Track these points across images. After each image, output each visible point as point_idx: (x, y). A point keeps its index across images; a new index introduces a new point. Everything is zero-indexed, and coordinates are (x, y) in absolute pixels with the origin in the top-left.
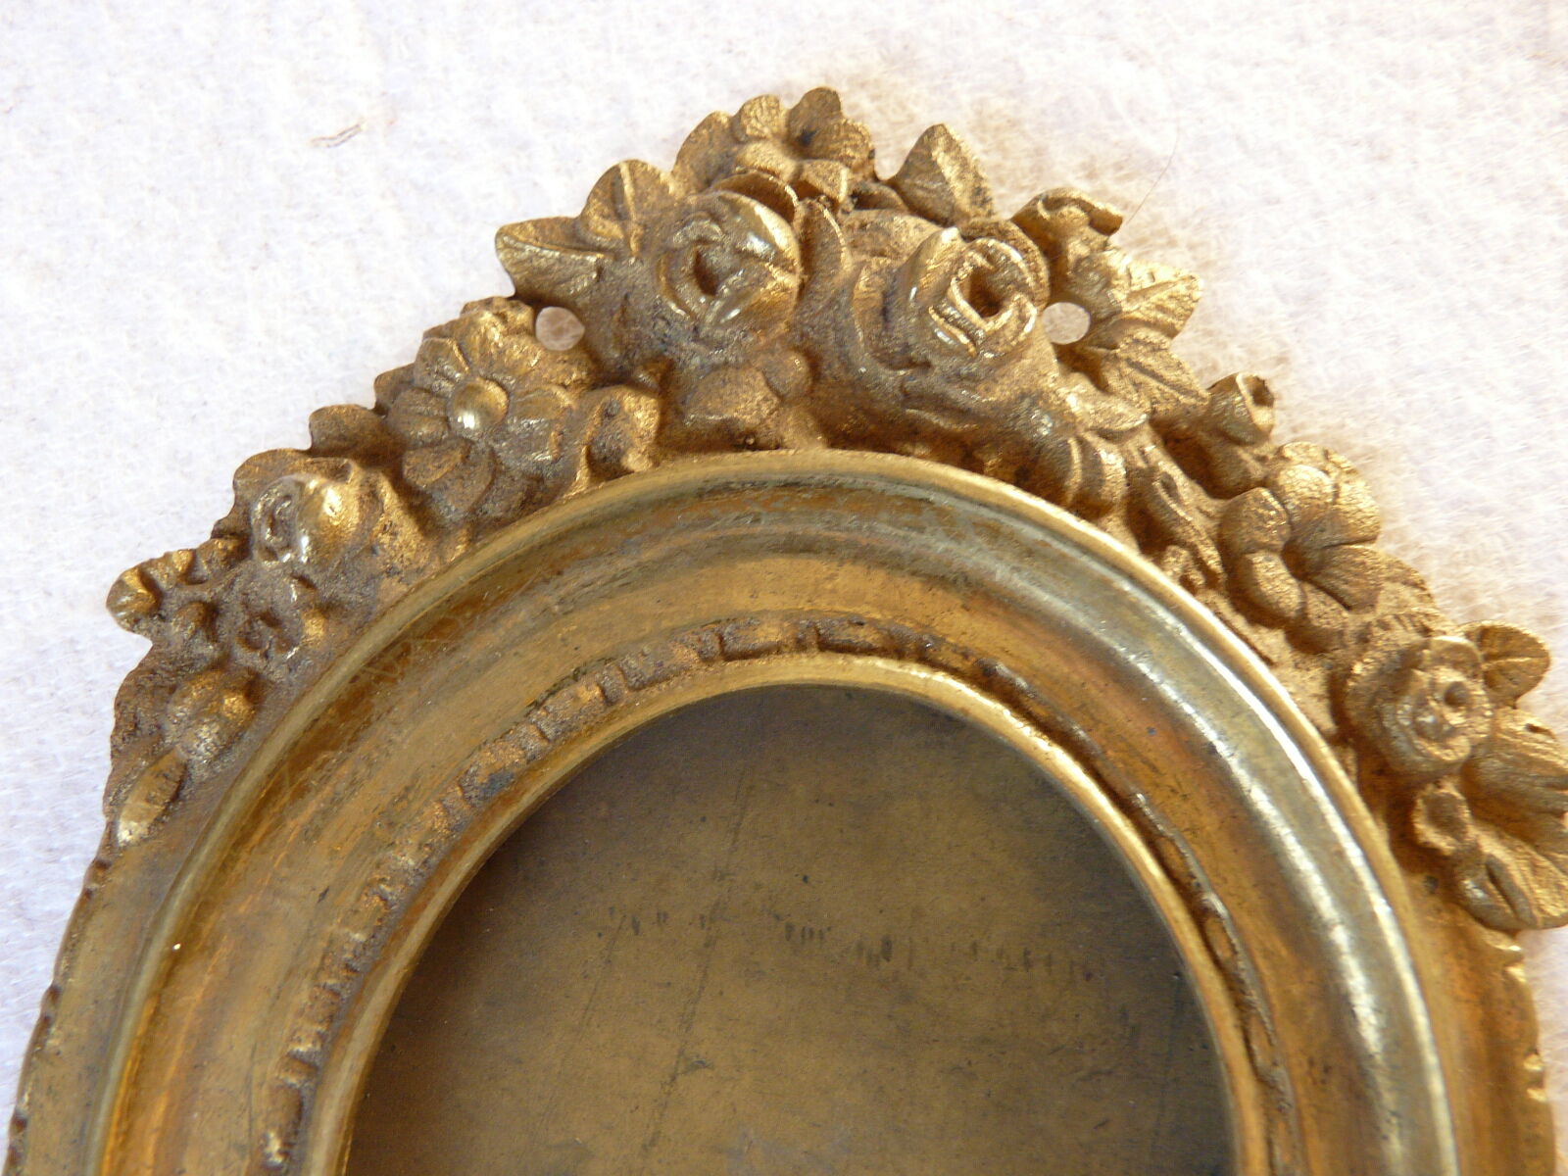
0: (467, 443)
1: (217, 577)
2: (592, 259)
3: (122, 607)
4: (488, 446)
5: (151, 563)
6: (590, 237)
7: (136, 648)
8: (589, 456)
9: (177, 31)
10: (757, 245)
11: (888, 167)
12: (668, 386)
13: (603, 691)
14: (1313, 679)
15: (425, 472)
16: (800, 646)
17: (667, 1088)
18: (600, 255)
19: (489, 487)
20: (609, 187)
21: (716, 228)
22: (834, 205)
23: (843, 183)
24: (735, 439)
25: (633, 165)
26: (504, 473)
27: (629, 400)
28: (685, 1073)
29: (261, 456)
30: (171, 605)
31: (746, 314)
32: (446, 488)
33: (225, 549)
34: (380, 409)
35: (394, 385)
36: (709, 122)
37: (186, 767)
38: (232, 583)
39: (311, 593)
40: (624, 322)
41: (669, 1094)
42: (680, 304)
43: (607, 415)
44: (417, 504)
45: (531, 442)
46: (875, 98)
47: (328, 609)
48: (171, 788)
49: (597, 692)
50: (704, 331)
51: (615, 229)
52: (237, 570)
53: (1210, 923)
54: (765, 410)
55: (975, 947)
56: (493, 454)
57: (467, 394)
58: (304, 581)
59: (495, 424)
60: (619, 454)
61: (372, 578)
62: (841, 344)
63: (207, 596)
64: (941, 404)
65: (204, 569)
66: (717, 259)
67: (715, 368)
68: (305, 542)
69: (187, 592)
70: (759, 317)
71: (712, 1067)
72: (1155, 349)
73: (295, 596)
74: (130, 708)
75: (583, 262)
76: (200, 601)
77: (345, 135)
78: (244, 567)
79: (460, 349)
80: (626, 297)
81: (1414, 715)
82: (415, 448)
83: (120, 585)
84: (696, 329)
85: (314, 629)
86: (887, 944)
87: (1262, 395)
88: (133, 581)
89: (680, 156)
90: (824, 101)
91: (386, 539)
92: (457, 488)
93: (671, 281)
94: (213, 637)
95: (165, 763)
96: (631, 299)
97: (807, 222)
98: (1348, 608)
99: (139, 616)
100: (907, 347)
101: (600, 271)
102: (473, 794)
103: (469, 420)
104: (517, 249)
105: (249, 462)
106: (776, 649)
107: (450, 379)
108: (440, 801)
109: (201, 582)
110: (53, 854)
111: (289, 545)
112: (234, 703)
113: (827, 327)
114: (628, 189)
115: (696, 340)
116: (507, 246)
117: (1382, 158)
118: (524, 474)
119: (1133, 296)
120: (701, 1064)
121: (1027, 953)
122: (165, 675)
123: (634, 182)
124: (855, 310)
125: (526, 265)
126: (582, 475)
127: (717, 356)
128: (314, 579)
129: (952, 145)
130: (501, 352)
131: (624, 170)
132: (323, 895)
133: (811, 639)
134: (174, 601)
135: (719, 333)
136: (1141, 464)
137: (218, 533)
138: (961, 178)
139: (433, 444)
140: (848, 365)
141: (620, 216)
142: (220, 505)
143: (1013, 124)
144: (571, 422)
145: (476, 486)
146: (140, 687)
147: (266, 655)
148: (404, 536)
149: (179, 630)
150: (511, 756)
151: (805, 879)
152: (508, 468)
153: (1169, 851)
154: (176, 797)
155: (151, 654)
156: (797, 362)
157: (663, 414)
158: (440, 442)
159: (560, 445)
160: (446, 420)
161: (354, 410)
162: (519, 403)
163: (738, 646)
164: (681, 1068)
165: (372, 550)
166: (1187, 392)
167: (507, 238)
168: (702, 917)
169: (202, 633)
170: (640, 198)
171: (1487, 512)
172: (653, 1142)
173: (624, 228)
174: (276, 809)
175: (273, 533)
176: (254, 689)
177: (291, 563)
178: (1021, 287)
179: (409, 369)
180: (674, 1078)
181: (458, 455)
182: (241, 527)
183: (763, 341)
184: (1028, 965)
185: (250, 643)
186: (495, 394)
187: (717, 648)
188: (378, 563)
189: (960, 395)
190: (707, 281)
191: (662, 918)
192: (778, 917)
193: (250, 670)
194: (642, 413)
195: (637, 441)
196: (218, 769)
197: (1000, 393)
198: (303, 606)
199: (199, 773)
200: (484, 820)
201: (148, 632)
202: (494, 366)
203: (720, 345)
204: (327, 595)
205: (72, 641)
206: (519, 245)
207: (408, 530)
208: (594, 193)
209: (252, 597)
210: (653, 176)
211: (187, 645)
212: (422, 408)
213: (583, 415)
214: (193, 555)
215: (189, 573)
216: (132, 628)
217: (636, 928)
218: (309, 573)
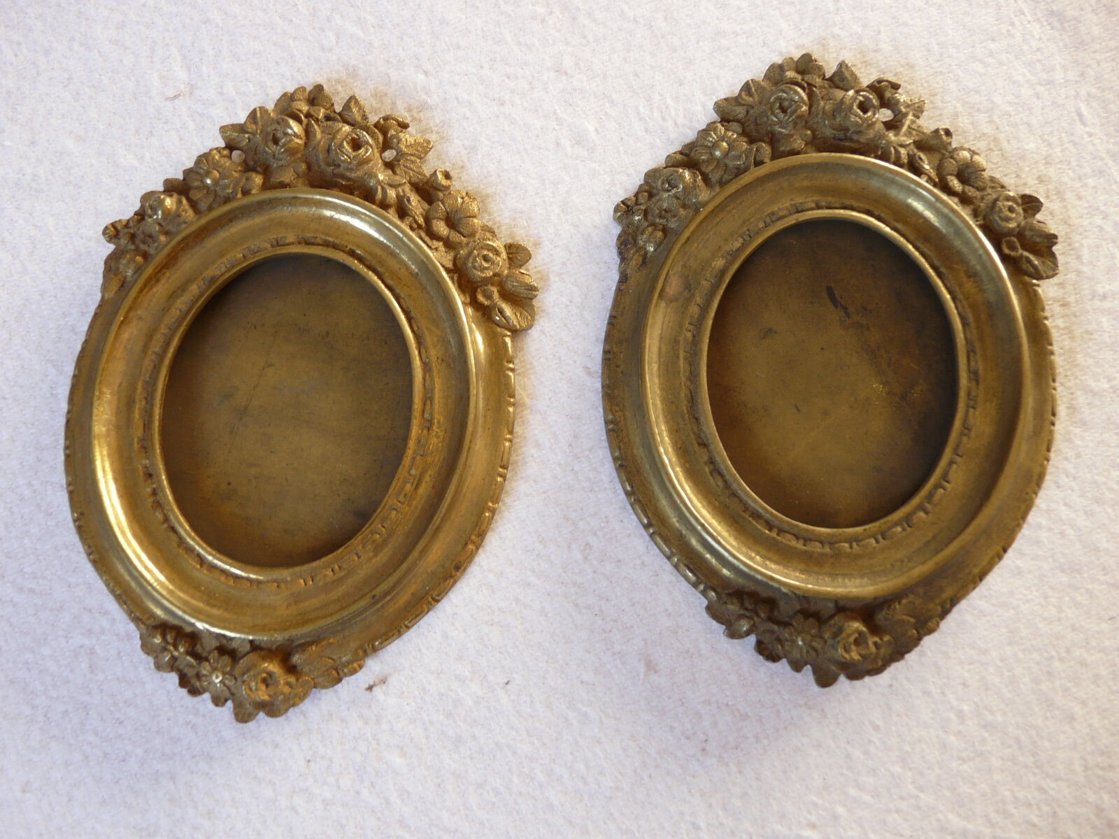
0: (208, 188)
1: (135, 226)
2: (247, 136)
3: (107, 234)
4: (214, 188)
5: (116, 222)
6: (247, 129)
7: (111, 247)
8: (242, 190)
9: (121, 61)
10: (290, 131)
11: (338, 108)
12: (266, 171)
14: (450, 256)
15: (196, 195)
16: (300, 243)
17: (262, 371)
18: (249, 135)
19: (214, 199)
20: (253, 115)
21: (279, 126)
22: (317, 120)
23: (322, 113)
24: (283, 186)
25: (261, 108)
26: (217, 196)
27: (254, 175)
28: (267, 367)
29: (148, 193)
30: (121, 234)
31: (286, 151)
32: (202, 200)
33: (137, 218)
34: (184, 179)
35: (187, 173)
36: (285, 95)
37: (125, 277)
38: (139, 227)
39: (162, 228)
41: (262, 373)
42: (270, 148)
43: (247, 179)
44: (193, 205)
45: (226, 187)
46: (343, 87)
47: (167, 233)
48: (121, 283)
50: (276, 156)
51: (254, 127)
52: (141, 224)
53: (412, 321)
54: (293, 178)
55: (353, 334)
56: (215, 191)
57: (208, 174)
58: (160, 225)
59: (216, 182)
60: (250, 190)
61: (180, 224)
62: (317, 160)
63: (132, 231)
64: (343, 177)
65: (131, 224)
66: (279, 135)
67: (279, 167)
68: (160, 212)
69: (126, 230)
70: (292, 152)
71: (275, 366)
72: (413, 162)
73: (157, 229)
74: (109, 263)
75: (244, 137)
76: (130, 233)
77: (176, 97)
78: (143, 223)
79: (206, 160)
80: (256, 147)
81: (472, 263)
82: (193, 189)
83: (106, 228)
84: (274, 155)
85: (163, 238)
86: (328, 334)
87: (447, 176)
88: (110, 227)
89: (276, 105)
90: (319, 88)
91: (184, 213)
92: (204, 200)
93: (267, 142)
94: (133, 243)
95: (120, 276)
96: (258, 147)
97: (307, 125)
98: (464, 236)
99: (113, 236)
100: (334, 160)
101: (249, 139)
102: (206, 282)
103: (209, 181)
104: (226, 133)
105: (145, 194)
106: (293, 243)
107: (204, 170)
108: (197, 284)
109: (130, 227)
110: (83, 314)
111: (156, 213)
112: (139, 259)
113: (313, 155)
114: (258, 114)
115: (273, 158)
116: (222, 132)
117: (502, 104)
118: (223, 196)
119: (407, 146)
120: (272, 365)
121: (368, 336)
122: (119, 255)
123: (261, 113)
124: (320, 149)
125: (228, 137)
126: (239, 195)
127: (280, 163)
128: (163, 224)
129: (357, 102)
130: (218, 162)
131: (258, 109)
133: (303, 242)
135: (280, 156)
136: (402, 194)
137: (136, 214)
138: (358, 112)
139: (198, 188)
140: (319, 167)
141: (255, 123)
142: (137, 206)
143: (386, 94)
144: (237, 181)
145: (211, 199)
146: (112, 258)
148: (189, 214)
149: (123, 241)
150: (218, 273)
151: (305, 315)
152: (219, 195)
153: (402, 301)
154: (122, 286)
155: (114, 249)
156: (304, 166)
157: (264, 180)
158: (200, 187)
159: (234, 187)
160: (202, 181)
161: (176, 179)
162: (222, 176)
163: (281, 243)
165: (179, 216)
166: (421, 175)
167: (223, 129)
168: (274, 325)
169: (130, 242)
170: (262, 118)
171: (522, 212)
172: (257, 386)
173: (256, 126)
175: (152, 211)
176: (145, 256)
177: (156, 219)
178: (367, 143)
179: (192, 168)
180: (264, 369)
181: (205, 191)
182: (142, 211)
183: (293, 159)
184: (368, 339)
185: (144, 242)
186: (216, 174)
187: (276, 244)
188: (182, 219)
189: (348, 174)
190: (276, 141)
191: (263, 325)
192: (296, 325)
193: (144, 250)
194: (258, 180)
195: (256, 186)
196: (134, 276)
197: (360, 173)
198: (160, 232)
199: (129, 279)
200: (208, 288)
201: (114, 243)
202: (216, 166)
203: (281, 160)
204: (166, 229)
205: (90, 252)
207: (190, 213)
208: (248, 116)
209: (145, 231)
210: (267, 111)
211: (126, 246)
212: (195, 177)
213: (241, 179)
214: (128, 221)
215: (127, 225)
216: (109, 241)
217: (255, 328)
218: (161, 222)
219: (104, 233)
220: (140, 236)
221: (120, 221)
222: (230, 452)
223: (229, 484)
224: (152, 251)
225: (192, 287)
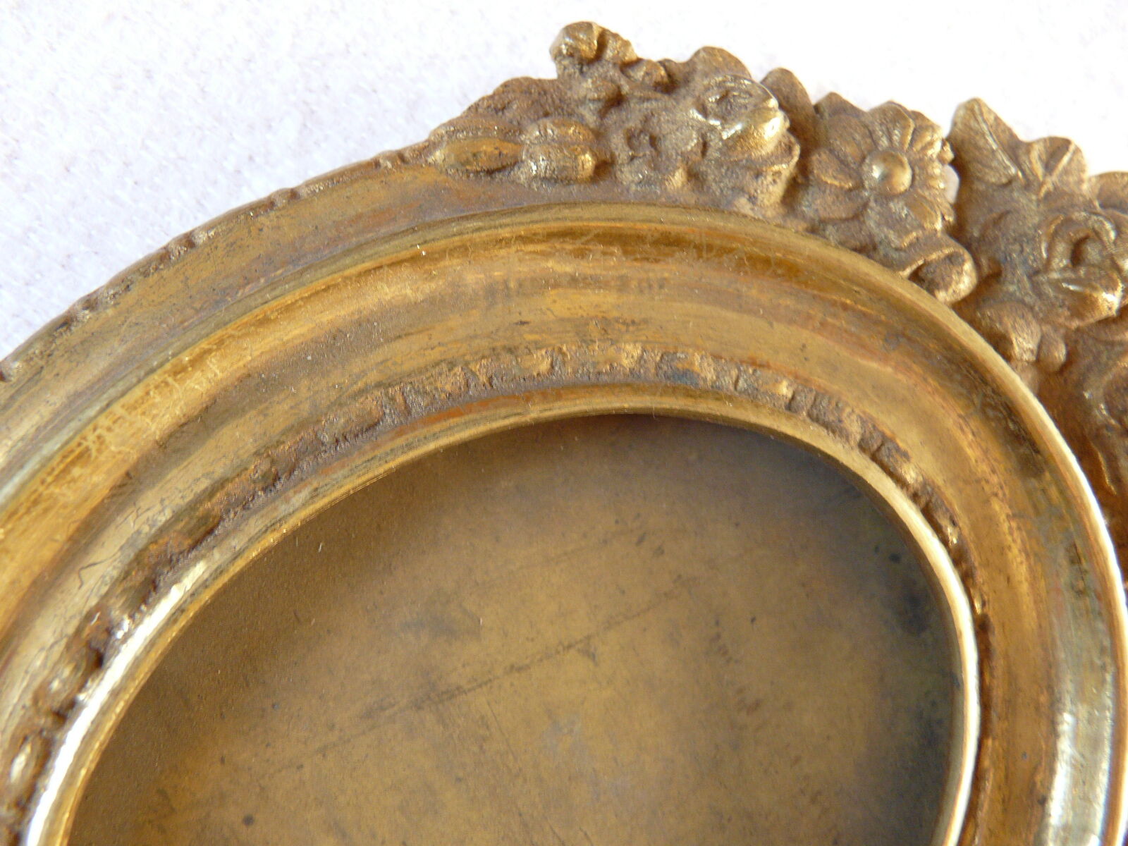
0: (860, 185)
1: (642, 86)
2: (1013, 170)
3: (575, 38)
4: (868, 199)
5: (616, 36)
6: (1023, 158)
7: (547, 70)
8: (919, 268)
12: (989, 281)
13: (793, 398)
15: (827, 174)
16: (915, 497)
17: (560, 648)
18: (1020, 174)
19: (847, 220)
20: (1057, 148)
21: (1113, 235)
25: (1077, 151)
26: (859, 220)
27: (968, 266)
28: (579, 650)
29: (730, 56)
30: (598, 70)
31: (1077, 295)
32: (824, 192)
33: (662, 77)
34: (817, 108)
35: (837, 107)
37: (516, 162)
38: (648, 99)
39: (698, 158)
40: (996, 222)
41: (558, 652)
42: (1050, 249)
43: (951, 259)
44: (799, 181)
45: (897, 226)
47: (694, 176)
48: (494, 166)
49: (790, 396)
50: (1042, 278)
51: (1039, 170)
52: (659, 95)
55: (797, 760)
56: (865, 205)
57: (891, 158)
58: (705, 146)
59: (887, 191)
60: (938, 287)
61: (739, 190)
62: (1089, 369)
63: (626, 89)
65: (639, 74)
66: (1091, 251)
67: (1023, 302)
69: (614, 73)
70: (1083, 306)
71: (596, 665)
73: (689, 148)
74: (511, 96)
75: (1009, 168)
76: (619, 88)
78: (665, 100)
79: (914, 133)
80: (1008, 212)
82: (831, 151)
83: (588, 26)
84: (1037, 272)
85: (677, 178)
86: (757, 704)
88: (596, 33)
89: (1101, 176)
91: (770, 178)
92: (830, 199)
93: (1056, 233)
94: (602, 114)
95: (507, 147)
96: (1009, 217)
99: (576, 55)
101: (1010, 182)
102: (665, 368)
103: (876, 172)
104: (976, 120)
105: (721, 51)
106: (900, 481)
107: (890, 139)
108: (644, 350)
109: (629, 77)
111: (724, 119)
112: (586, 160)
113: (1091, 351)
114: (1066, 159)
115: (1030, 277)
116: (972, 110)
118: (871, 236)
120: (593, 656)
121: (819, 793)
122: (550, 101)
123: (1071, 160)
125: (972, 133)
126: (908, 271)
127: (1031, 298)
128: (713, 153)
131: (1072, 148)
132: (523, 323)
133: (923, 500)
134: (601, 70)
135: (1050, 291)
137: (664, 63)
139: (842, 162)
140: (1082, 383)
141: (1049, 167)
142: (680, 53)
144: (930, 242)
145: (840, 211)
146: (528, 92)
147: (632, 158)
148: (772, 191)
149: (587, 87)
150: (708, 372)
151: (753, 620)
152: (864, 222)
154: (490, 172)
155: (552, 82)
156: (1062, 352)
158: (847, 165)
159: (911, 245)
160: (864, 158)
161: (805, 94)
162: (912, 197)
163: (886, 459)
164: (580, 646)
165: (758, 175)
168: (680, 576)
169: (599, 105)
170: (1066, 171)
172: (520, 670)
173: (1045, 176)
174: (558, 246)
175: (718, 102)
176: (604, 168)
177: (713, 129)
179: (863, 113)
180: (570, 647)
181: (849, 184)
182: (679, 77)
183: (1062, 320)
184: (813, 800)
185: (630, 138)
186: (904, 179)
187: (875, 447)
188: (752, 186)
191: (660, 551)
192: (717, 623)
193: (613, 156)
194: (965, 281)
195: (951, 291)
196: (534, 186)
198: (685, 157)
199: (521, 175)
201: (562, 69)
202: (921, 162)
203: (1040, 295)
204: (703, 168)
206: (980, 118)
207: (778, 190)
208: (1045, 140)
209: (655, 120)
210: (1082, 169)
211: (582, 102)
212: (858, 137)
213: (938, 246)
214: (639, 61)
215: (627, 66)
216: (557, 55)
217: (640, 541)
218: (715, 143)
219: (571, 30)
220: (632, 117)
221: (626, 44)
222: (323, 751)
223: (248, 821)
224: (629, 175)
225: (629, 347)
